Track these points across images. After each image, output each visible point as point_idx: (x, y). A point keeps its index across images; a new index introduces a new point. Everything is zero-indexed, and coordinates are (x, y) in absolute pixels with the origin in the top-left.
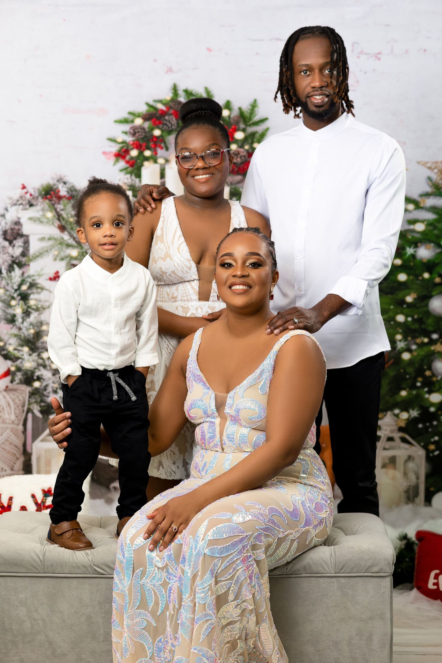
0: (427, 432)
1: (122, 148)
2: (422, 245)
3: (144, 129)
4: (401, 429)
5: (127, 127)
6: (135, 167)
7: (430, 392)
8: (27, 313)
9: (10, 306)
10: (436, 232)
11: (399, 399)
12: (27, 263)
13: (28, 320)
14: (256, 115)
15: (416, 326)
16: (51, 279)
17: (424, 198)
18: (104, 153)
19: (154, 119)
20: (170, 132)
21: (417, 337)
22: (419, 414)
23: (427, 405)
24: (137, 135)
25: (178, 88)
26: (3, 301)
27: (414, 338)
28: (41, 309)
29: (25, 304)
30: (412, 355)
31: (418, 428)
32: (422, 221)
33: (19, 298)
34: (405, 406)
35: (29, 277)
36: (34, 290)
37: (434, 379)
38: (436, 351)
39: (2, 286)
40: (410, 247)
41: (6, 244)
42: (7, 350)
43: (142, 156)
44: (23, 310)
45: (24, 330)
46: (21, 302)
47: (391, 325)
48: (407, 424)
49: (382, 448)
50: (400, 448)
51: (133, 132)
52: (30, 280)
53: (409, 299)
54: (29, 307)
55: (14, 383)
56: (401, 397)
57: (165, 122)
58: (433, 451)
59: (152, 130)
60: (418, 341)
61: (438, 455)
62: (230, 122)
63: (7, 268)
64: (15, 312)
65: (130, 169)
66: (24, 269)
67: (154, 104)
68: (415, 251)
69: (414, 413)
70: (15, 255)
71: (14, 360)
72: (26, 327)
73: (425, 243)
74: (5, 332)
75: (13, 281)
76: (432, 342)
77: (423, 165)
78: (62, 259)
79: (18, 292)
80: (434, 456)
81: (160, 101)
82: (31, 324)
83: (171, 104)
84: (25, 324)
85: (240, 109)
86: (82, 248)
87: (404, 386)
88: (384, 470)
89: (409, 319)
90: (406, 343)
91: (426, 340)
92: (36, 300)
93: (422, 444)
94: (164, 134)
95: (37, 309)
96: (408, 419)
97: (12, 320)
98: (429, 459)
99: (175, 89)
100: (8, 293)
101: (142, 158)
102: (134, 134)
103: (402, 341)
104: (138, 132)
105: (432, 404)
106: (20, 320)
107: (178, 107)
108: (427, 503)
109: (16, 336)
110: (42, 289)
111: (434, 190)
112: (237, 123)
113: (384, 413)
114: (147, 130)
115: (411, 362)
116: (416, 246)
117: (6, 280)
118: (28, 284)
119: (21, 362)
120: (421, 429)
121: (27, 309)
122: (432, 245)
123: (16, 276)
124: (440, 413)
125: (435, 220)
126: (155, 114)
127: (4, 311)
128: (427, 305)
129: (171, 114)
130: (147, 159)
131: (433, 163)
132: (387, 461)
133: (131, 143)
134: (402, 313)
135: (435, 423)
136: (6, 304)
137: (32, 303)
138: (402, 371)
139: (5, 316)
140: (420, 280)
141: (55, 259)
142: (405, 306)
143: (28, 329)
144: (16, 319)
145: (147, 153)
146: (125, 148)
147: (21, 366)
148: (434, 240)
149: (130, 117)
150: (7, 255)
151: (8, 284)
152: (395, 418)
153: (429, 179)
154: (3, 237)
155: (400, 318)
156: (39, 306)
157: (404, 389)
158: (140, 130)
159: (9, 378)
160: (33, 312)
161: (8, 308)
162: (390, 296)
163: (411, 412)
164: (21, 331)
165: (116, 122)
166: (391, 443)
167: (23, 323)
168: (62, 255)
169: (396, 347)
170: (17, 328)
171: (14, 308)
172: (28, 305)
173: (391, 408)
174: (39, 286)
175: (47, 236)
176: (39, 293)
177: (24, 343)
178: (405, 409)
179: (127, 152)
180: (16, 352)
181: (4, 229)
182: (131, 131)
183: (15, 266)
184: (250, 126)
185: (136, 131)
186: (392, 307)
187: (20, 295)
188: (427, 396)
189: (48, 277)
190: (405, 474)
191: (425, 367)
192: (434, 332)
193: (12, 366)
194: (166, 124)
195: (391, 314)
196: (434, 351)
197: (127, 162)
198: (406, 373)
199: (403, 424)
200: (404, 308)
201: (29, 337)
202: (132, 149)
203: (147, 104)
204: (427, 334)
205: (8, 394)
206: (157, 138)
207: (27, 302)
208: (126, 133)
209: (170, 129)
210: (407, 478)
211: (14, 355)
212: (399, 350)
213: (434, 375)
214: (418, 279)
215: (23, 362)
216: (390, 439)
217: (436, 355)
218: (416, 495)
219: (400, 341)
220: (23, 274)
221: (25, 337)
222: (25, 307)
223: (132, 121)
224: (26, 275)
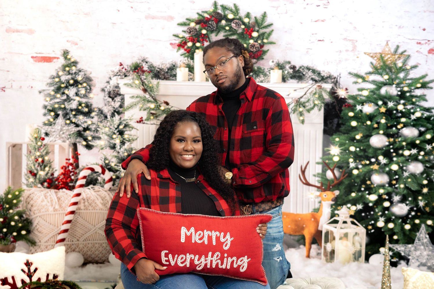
0: (367, 218)
1: (182, 41)
2: (366, 104)
3: (196, 29)
4: (351, 216)
5: (185, 28)
6: (190, 53)
7: (369, 194)
8: (123, 143)
9: (112, 138)
10: (375, 96)
11: (350, 198)
12: (123, 112)
13: (123, 147)
14: (266, 22)
15: (362, 154)
16: (138, 122)
17: (368, 75)
18: (171, 44)
19: (202, 23)
20: (212, 32)
21: (362, 161)
22: (363, 207)
23: (368, 202)
24: (192, 33)
25: (217, 4)
26: (108, 135)
27: (360, 161)
28: (132, 140)
29: (122, 137)
30: (359, 172)
31: (362, 216)
32: (367, 90)
33: (118, 133)
34: (354, 202)
35: (124, 120)
36: (128, 129)
37: (372, 186)
38: (374, 169)
39: (107, 126)
40: (359, 105)
41: (110, 100)
42: (110, 165)
43: (194, 46)
44: (121, 141)
45: (121, 153)
46: (119, 136)
47: (347, 153)
48: (355, 213)
49: (340, 228)
50: (350, 228)
51: (189, 31)
52: (125, 122)
53: (358, 137)
54: (124, 139)
55: (115, 186)
56: (352, 197)
57: (209, 25)
58: (371, 230)
59: (201, 30)
60: (363, 163)
61: (374, 232)
62: (249, 26)
63: (111, 114)
64: (115, 142)
65: (187, 54)
66: (121, 116)
67: (202, 14)
68: (362, 108)
69: (360, 207)
70: (115, 107)
71: (115, 171)
72: (122, 152)
73: (368, 103)
74: (109, 154)
75: (114, 123)
76: (371, 163)
77: (368, 55)
78: (145, 110)
79: (117, 130)
80: (371, 233)
81: (206, 12)
82: (125, 150)
83: (213, 14)
84: (122, 149)
85: (255, 18)
86: (157, 103)
87: (354, 190)
88: (341, 241)
89: (358, 149)
90: (355, 164)
91: (368, 162)
92: (128, 135)
93: (364, 225)
94: (209, 33)
95: (129, 141)
96: (356, 210)
97: (113, 147)
98: (368, 234)
99: (215, 4)
100: (111, 130)
101: (194, 47)
102: (190, 33)
103: (353, 163)
104: (192, 31)
105: (371, 202)
106: (119, 147)
107: (217, 16)
108: (366, 262)
109: (116, 157)
110: (133, 128)
111: (374, 70)
112: (254, 27)
113: (342, 206)
114: (198, 30)
115: (358, 176)
116: (363, 105)
117: (110, 122)
118: (124, 125)
119: (119, 173)
120: (364, 216)
121: (123, 140)
122: (373, 104)
123: (116, 120)
124: (375, 207)
125: (374, 89)
126: (203, 20)
127: (109, 142)
128: (369, 141)
129: (213, 20)
130: (198, 48)
131: (374, 53)
132: (343, 236)
133: (188, 38)
134: (353, 145)
135: (372, 213)
136: (110, 137)
137: (126, 136)
138: (353, 181)
139: (109, 144)
140: (365, 126)
141: (140, 110)
142: (355, 141)
143: (123, 153)
144: (116, 146)
145: (198, 44)
146: (184, 41)
147: (119, 175)
148: (374, 101)
149: (188, 22)
150: (110, 106)
151: (111, 125)
152: (348, 209)
153: (372, 63)
154: (108, 95)
155: (352, 149)
156: (131, 139)
157: (354, 192)
158: (193, 30)
159: (111, 183)
160: (127, 142)
161: (111, 140)
162: (346, 135)
163: (358, 205)
164: (119, 154)
165: (178, 24)
166: (345, 225)
167: (120, 149)
168: (145, 107)
169: (350, 166)
170: (117, 152)
171: (114, 139)
172: (123, 138)
173: (345, 203)
174: (130, 126)
175: (136, 95)
176: (130, 131)
177: (121, 161)
178: (354, 204)
179: (185, 43)
180: (116, 167)
181: (109, 90)
182: (188, 30)
183: (116, 113)
184: (261, 28)
185: (191, 30)
186: (347, 142)
187: (118, 131)
188: (367, 196)
189: (136, 121)
190: (353, 244)
191: (367, 179)
192: (373, 157)
193: (113, 175)
194: (210, 27)
195: (346, 146)
196: (372, 169)
197: (185, 50)
198: (355, 182)
199: (353, 213)
200: (355, 142)
201: (124, 158)
202: (189, 42)
203: (198, 13)
204: (368, 159)
205: (111, 193)
206: (204, 35)
207: (123, 136)
208: (185, 32)
209: (212, 29)
210: (355, 246)
211: (115, 169)
212: (351, 168)
213: (372, 184)
214: (364, 125)
215: (121, 173)
216: (345, 222)
217: (374, 172)
218: (360, 256)
219: (352, 163)
220: (120, 119)
221: (121, 158)
222: (122, 139)
223: (189, 25)
224: (122, 119)
